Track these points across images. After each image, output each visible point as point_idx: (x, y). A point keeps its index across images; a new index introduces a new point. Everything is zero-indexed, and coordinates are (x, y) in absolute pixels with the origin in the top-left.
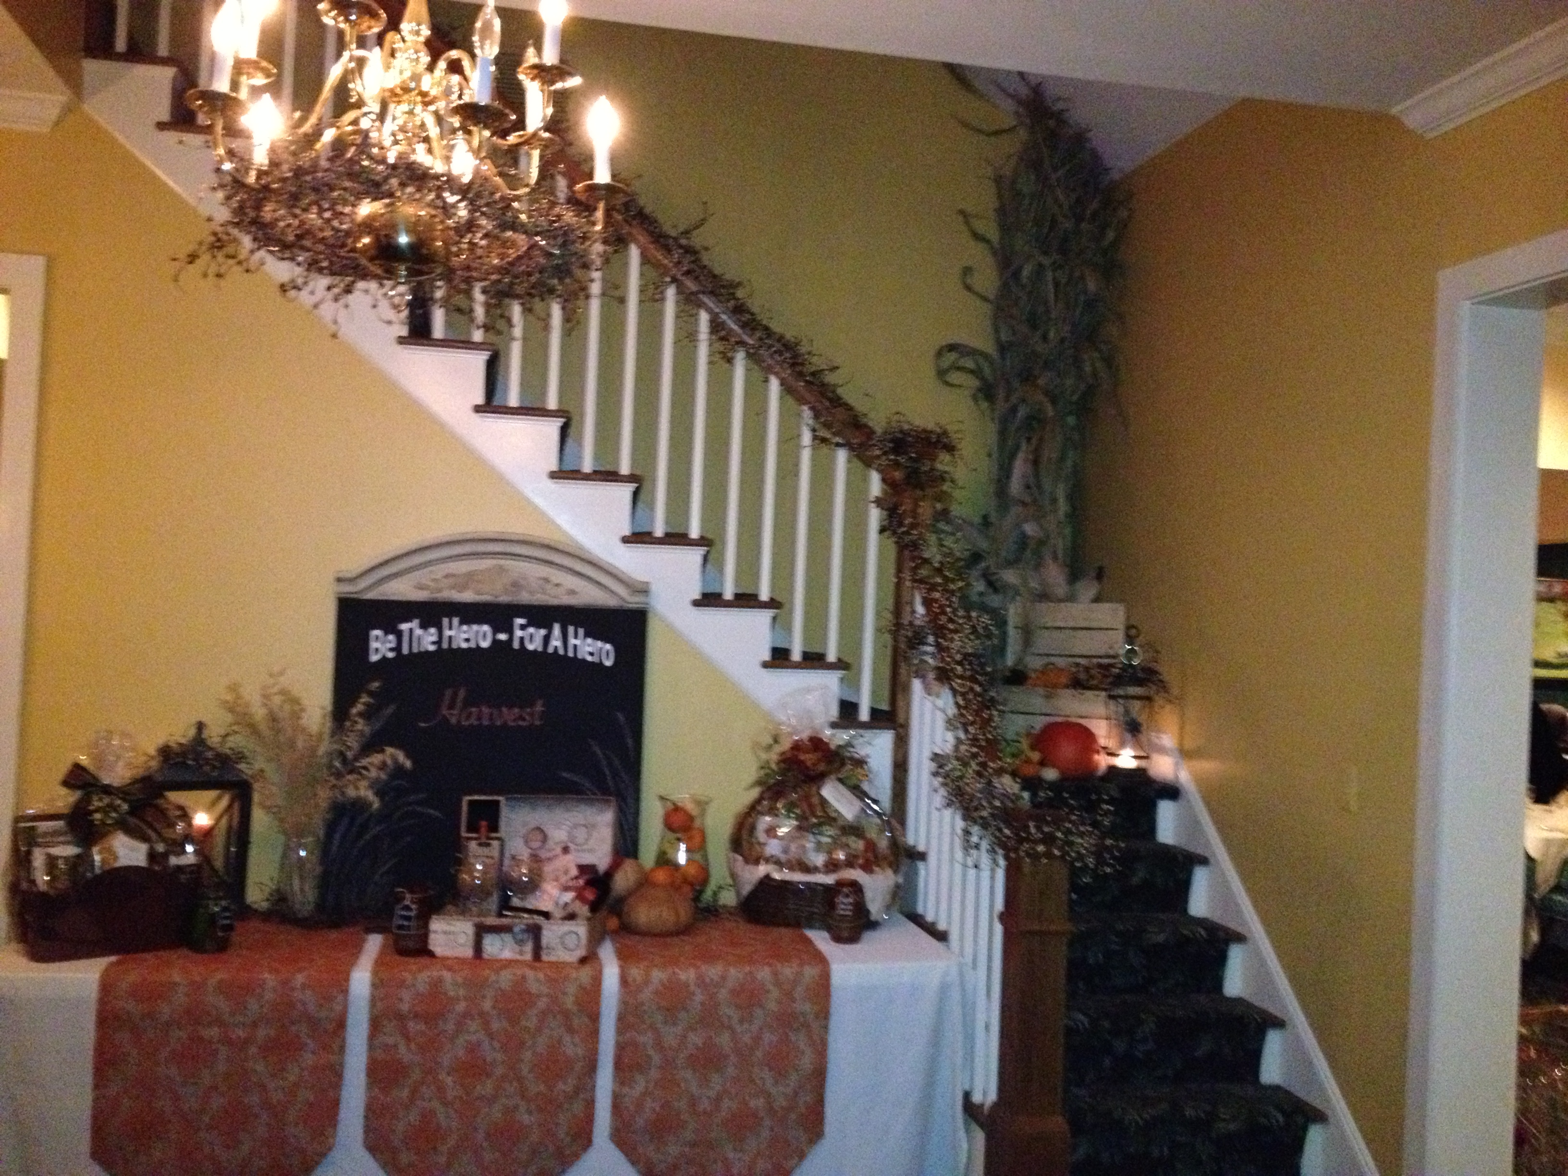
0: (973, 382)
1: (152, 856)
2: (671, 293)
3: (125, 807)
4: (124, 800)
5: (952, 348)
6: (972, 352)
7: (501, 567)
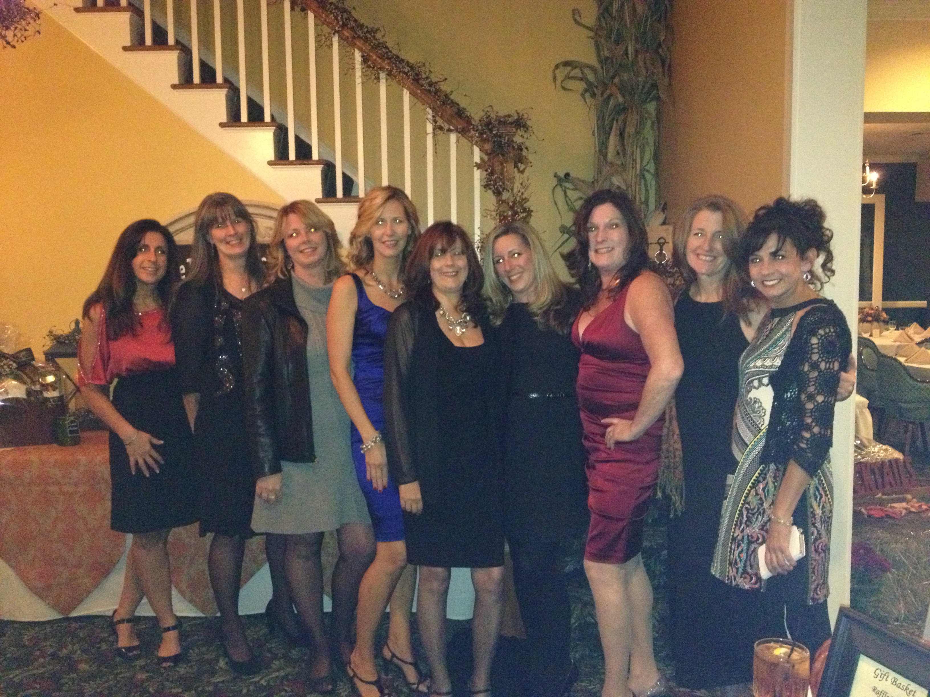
0: (581, 86)
1: (29, 393)
2: (335, 39)
3: (15, 365)
4: (14, 362)
5: (566, 64)
6: (580, 66)
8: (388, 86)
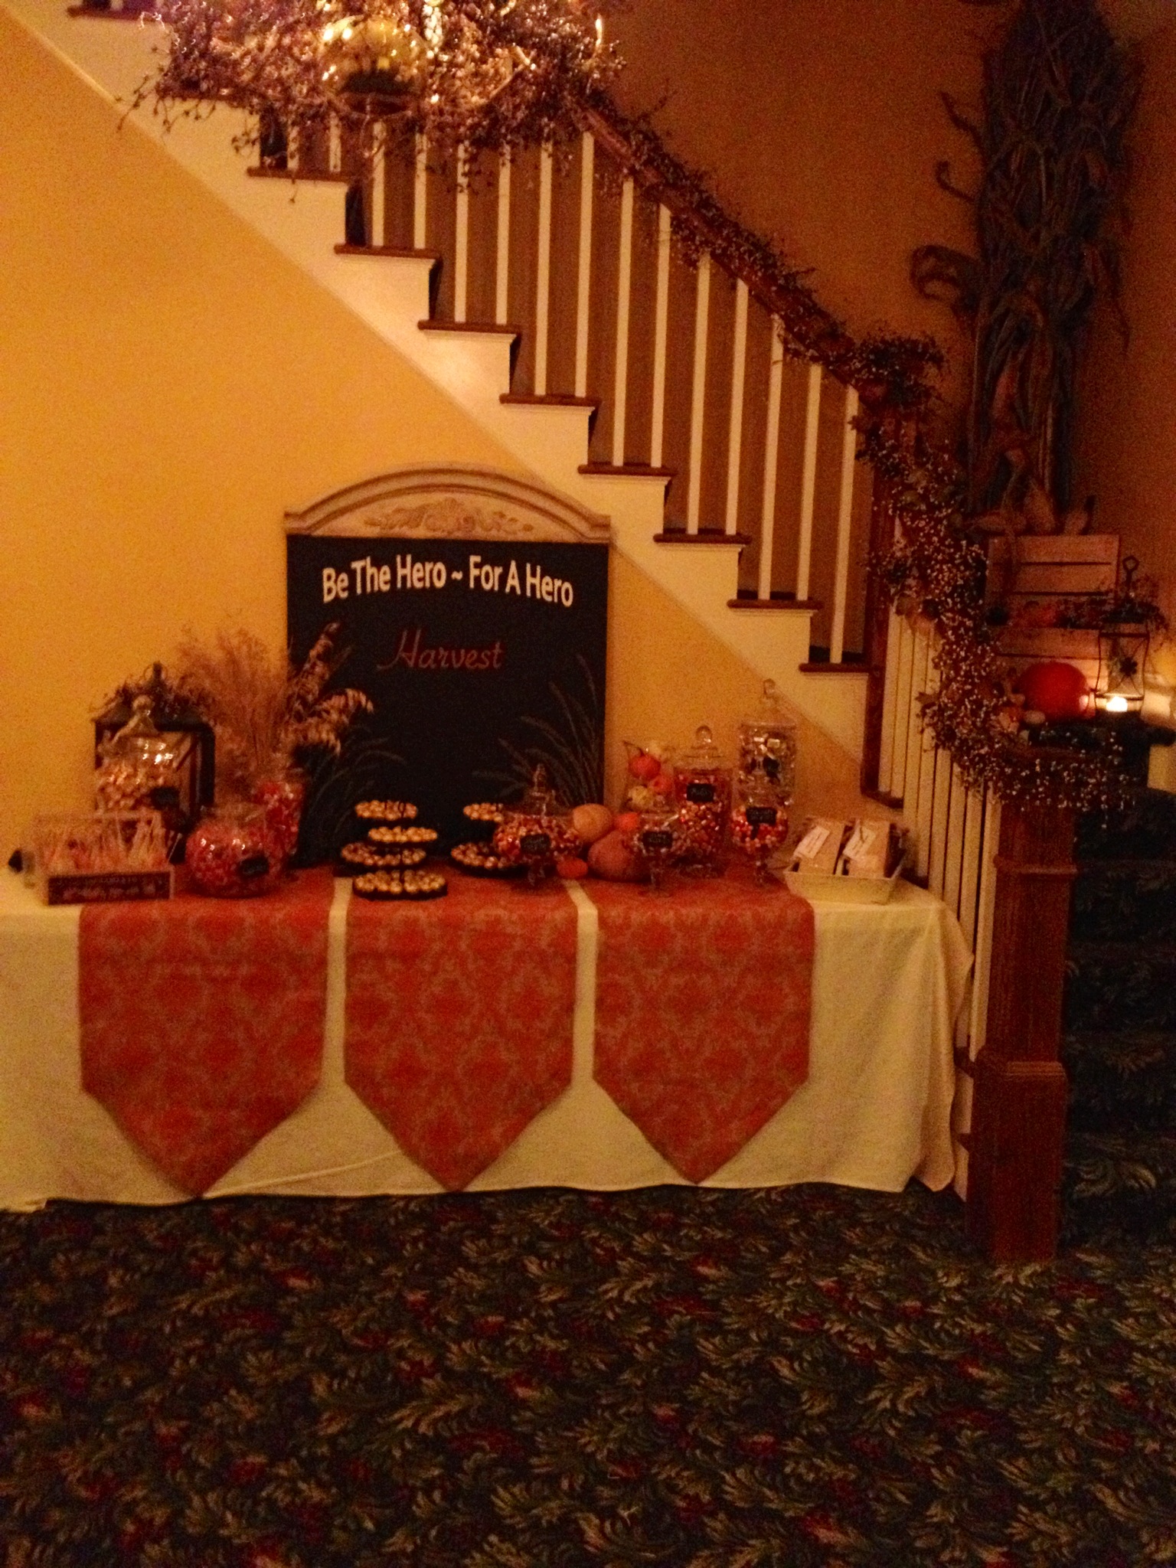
0: (951, 293)
2: (628, 187)
5: (931, 250)
6: (955, 258)
7: (453, 500)
8: (713, 276)
